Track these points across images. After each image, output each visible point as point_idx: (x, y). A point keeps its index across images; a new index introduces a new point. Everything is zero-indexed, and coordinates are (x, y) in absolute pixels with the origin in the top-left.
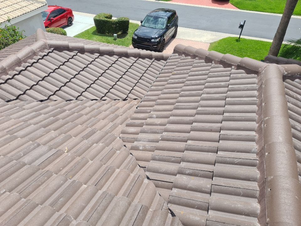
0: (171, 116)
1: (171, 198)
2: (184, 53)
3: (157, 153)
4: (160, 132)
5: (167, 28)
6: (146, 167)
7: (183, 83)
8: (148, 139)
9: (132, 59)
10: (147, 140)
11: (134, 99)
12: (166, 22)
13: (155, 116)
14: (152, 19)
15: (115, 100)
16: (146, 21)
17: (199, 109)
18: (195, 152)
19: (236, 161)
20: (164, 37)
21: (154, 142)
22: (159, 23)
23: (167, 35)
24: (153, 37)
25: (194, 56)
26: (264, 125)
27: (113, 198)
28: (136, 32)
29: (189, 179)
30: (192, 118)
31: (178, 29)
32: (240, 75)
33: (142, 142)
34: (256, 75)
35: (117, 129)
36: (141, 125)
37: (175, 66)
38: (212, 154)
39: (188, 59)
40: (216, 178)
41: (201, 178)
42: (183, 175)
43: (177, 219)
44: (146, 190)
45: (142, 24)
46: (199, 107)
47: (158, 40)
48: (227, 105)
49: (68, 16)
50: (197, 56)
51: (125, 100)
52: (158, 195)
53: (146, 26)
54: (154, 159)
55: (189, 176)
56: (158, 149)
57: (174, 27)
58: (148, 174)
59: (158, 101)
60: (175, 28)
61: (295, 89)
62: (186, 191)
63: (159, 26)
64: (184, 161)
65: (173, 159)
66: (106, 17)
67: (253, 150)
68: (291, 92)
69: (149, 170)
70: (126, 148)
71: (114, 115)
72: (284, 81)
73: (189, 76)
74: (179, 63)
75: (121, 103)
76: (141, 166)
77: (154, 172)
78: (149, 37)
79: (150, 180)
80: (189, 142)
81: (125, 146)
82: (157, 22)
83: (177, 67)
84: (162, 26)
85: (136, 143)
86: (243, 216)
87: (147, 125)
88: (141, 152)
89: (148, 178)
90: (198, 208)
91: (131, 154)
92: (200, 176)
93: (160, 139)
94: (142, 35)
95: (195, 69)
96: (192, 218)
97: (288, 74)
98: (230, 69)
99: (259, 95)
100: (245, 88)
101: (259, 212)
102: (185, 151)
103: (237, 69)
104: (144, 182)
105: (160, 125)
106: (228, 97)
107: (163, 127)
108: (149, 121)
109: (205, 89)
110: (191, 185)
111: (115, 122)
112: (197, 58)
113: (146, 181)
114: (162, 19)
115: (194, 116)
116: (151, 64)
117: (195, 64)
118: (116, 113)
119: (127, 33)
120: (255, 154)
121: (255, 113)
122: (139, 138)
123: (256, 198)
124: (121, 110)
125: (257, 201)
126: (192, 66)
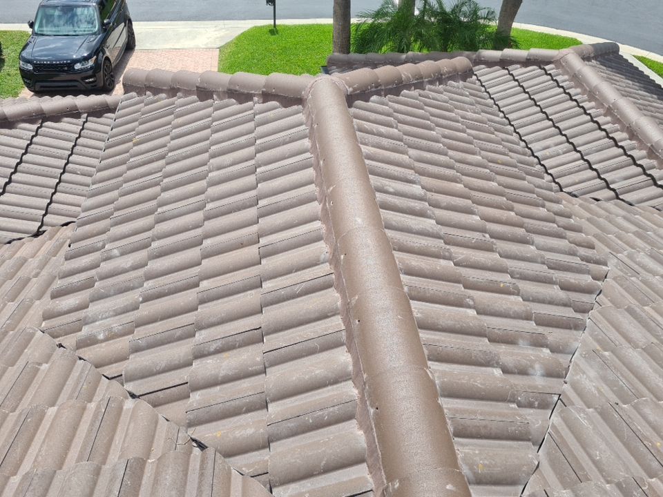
0: (153, 240)
1: (191, 416)
2: (149, 88)
3: (141, 332)
4: (136, 285)
5: (106, 30)
6: (121, 375)
7: (163, 157)
8: (114, 310)
9: (26, 129)
10: (111, 313)
11: (63, 225)
12: (96, 16)
13: (116, 252)
14: (57, 13)
15: (9, 242)
16: (44, 21)
17: (209, 206)
18: (220, 301)
19: (298, 289)
20: (104, 53)
21: (128, 311)
22: (81, 21)
23: (111, 47)
24: (74, 57)
25: (173, 91)
26: (329, 203)
27: (52, 478)
28: (24, 54)
29: (218, 361)
30: (198, 232)
31: (134, 27)
32: (271, 114)
33: (100, 322)
34: (300, 107)
35: (31, 312)
36: (89, 284)
37: (137, 123)
38: (253, 292)
39: (163, 99)
40: (268, 337)
41: (242, 350)
42: (207, 358)
43: (210, 452)
44: (132, 425)
45: (34, 29)
46: (208, 202)
47: (91, 63)
48: (260, 183)
50: (178, 90)
51: (38, 234)
52: (162, 421)
53: (48, 33)
54: (137, 349)
55: (219, 355)
56: (141, 323)
57: (123, 24)
58: (130, 387)
59: (116, 214)
60: (125, 26)
61: (373, 116)
62: (218, 388)
63: (84, 27)
64: (201, 328)
65: (179, 333)
67: (322, 257)
68: (367, 125)
69: (131, 378)
70: (64, 352)
71: (14, 281)
72: (350, 106)
73: (173, 139)
74: (143, 115)
75: (29, 245)
76: (110, 377)
77: (143, 377)
78: (67, 60)
79: (139, 397)
80: (205, 284)
81: (60, 346)
82: (76, 19)
83: (140, 124)
84: (90, 26)
85: (86, 331)
86: (330, 388)
87: (102, 278)
88: (103, 344)
89: (133, 396)
90: (249, 410)
91: (80, 359)
92: (240, 346)
93: (141, 299)
94: (46, 58)
95: (180, 120)
96: (239, 435)
97: (355, 90)
98: (250, 103)
99: (312, 145)
100: (286, 139)
101: (351, 368)
102: (199, 307)
103: (263, 103)
104: (125, 408)
105: (134, 268)
106: (260, 166)
107: (140, 272)
108: (106, 267)
109: (211, 161)
110: (225, 371)
111: (21, 297)
112: (179, 94)
113: (129, 404)
114: (86, 9)
115: (201, 226)
116: (83, 129)
117: (179, 109)
118: (20, 274)
120: (328, 264)
121: (314, 185)
122: (90, 315)
123: (342, 344)
124: (33, 263)
125: (346, 349)
126: (173, 116)
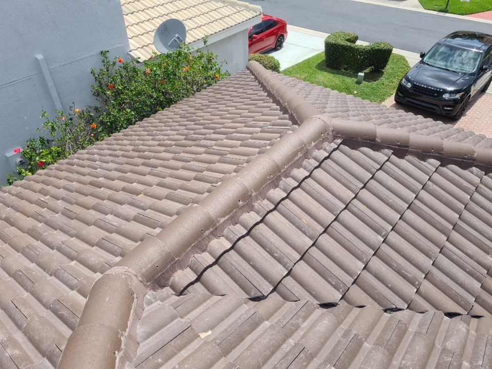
45: (423, 59)
47: (458, 96)
49: (280, 33)
66: (349, 40)
119: (382, 73)
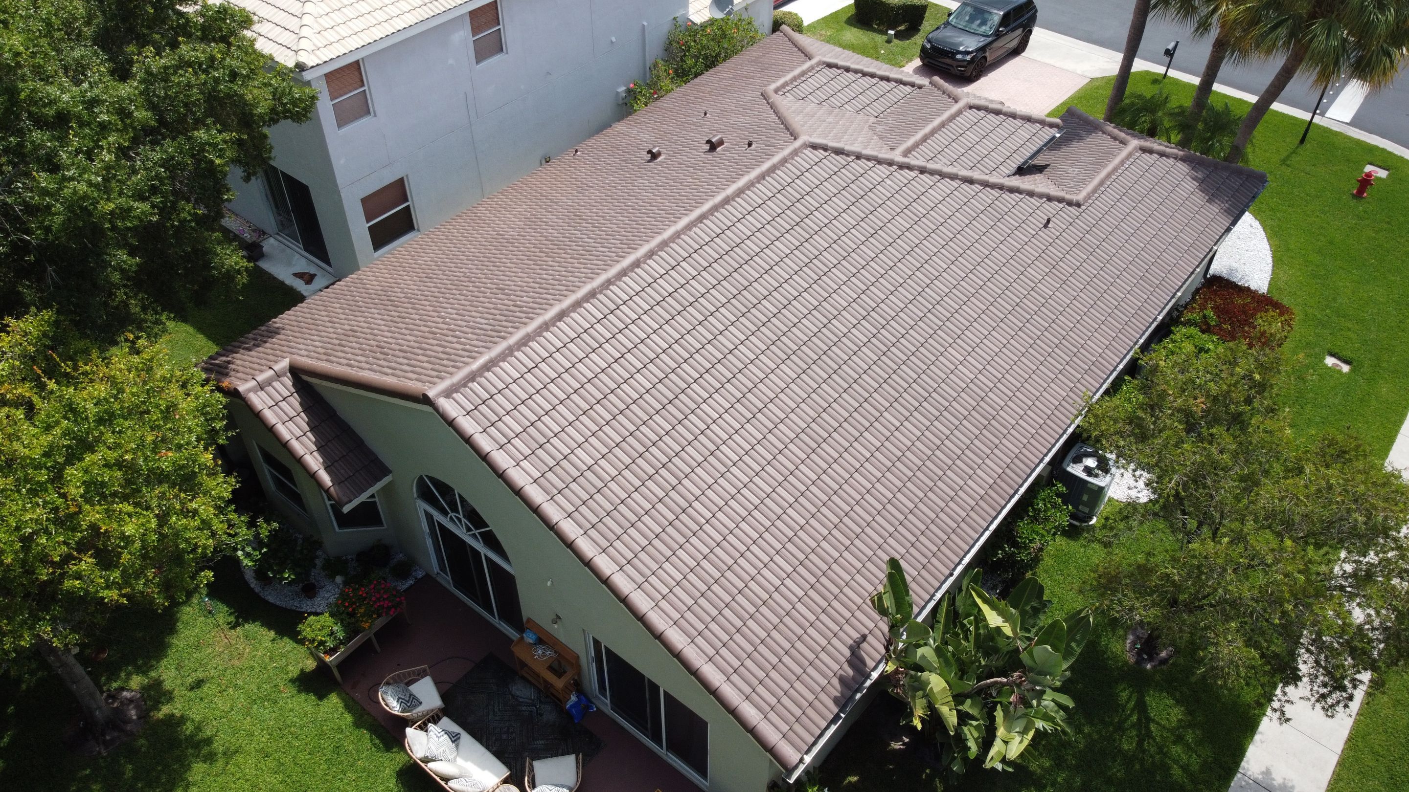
5: (999, 34)
16: (959, 15)
23: (996, 49)
24: (961, 49)
28: (932, 34)
47: (970, 57)
53: (956, 25)
57: (1023, 30)
78: (955, 49)
84: (987, 29)
94: (942, 44)
119: (919, 30)
